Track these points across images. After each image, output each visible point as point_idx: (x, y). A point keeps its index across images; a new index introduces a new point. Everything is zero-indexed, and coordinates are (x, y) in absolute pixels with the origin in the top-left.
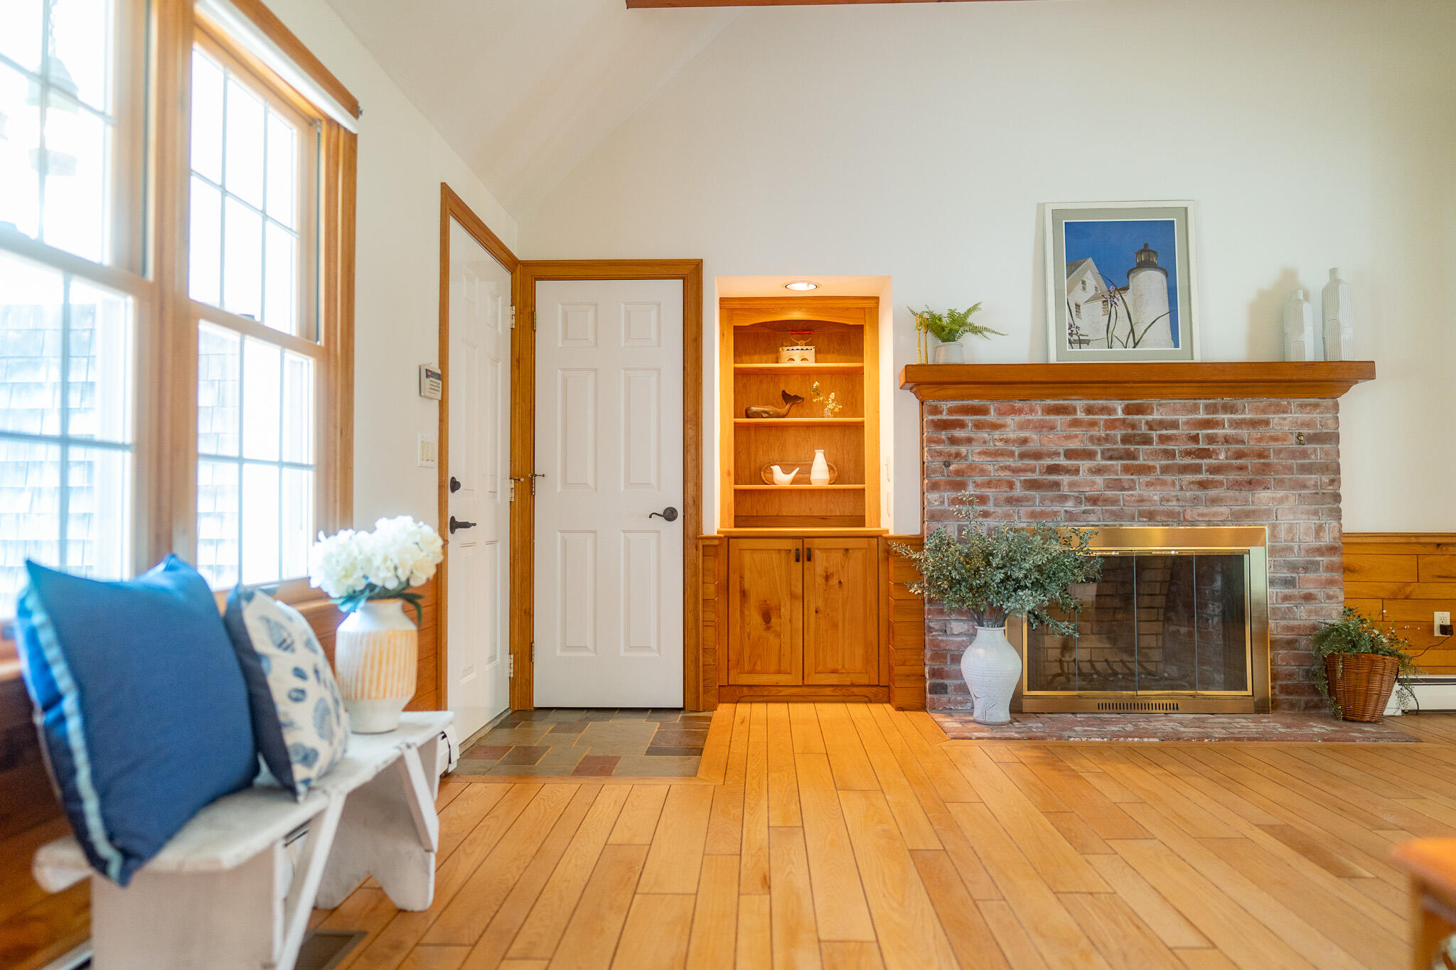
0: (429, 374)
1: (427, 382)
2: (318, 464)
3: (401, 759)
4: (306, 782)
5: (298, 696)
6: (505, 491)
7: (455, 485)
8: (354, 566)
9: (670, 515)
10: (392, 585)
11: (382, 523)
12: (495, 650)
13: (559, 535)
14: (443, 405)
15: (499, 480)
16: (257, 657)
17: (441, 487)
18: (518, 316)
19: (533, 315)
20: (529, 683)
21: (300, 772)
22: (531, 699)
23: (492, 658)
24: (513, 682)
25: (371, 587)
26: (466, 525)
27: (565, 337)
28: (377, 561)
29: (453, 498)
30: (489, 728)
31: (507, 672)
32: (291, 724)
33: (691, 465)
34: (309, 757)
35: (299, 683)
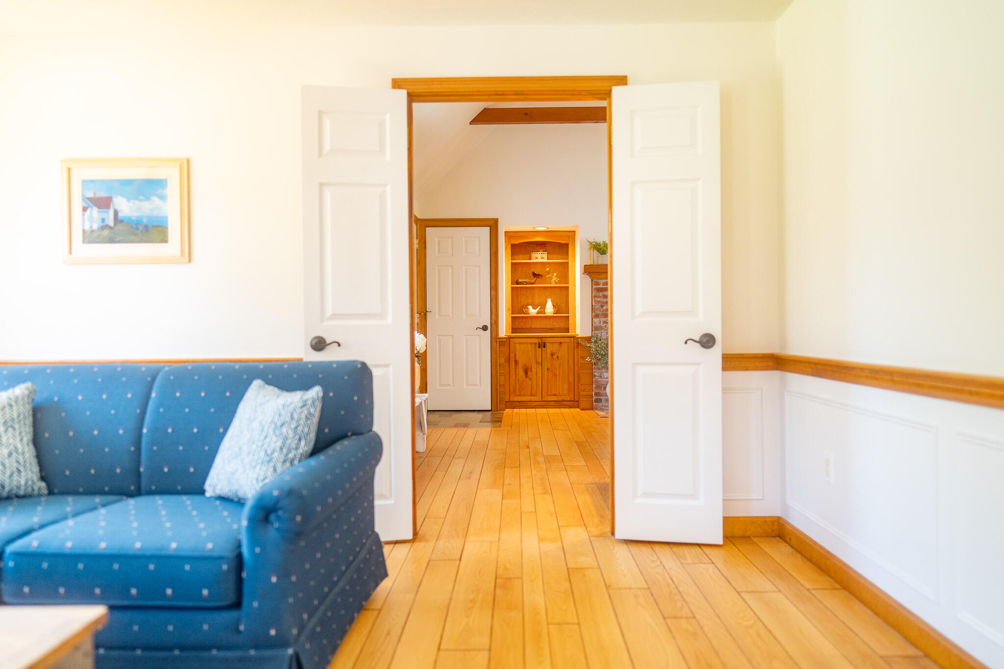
3: (421, 402)
9: (485, 328)
13: (437, 338)
18: (419, 244)
19: (425, 242)
27: (439, 252)
33: (493, 307)
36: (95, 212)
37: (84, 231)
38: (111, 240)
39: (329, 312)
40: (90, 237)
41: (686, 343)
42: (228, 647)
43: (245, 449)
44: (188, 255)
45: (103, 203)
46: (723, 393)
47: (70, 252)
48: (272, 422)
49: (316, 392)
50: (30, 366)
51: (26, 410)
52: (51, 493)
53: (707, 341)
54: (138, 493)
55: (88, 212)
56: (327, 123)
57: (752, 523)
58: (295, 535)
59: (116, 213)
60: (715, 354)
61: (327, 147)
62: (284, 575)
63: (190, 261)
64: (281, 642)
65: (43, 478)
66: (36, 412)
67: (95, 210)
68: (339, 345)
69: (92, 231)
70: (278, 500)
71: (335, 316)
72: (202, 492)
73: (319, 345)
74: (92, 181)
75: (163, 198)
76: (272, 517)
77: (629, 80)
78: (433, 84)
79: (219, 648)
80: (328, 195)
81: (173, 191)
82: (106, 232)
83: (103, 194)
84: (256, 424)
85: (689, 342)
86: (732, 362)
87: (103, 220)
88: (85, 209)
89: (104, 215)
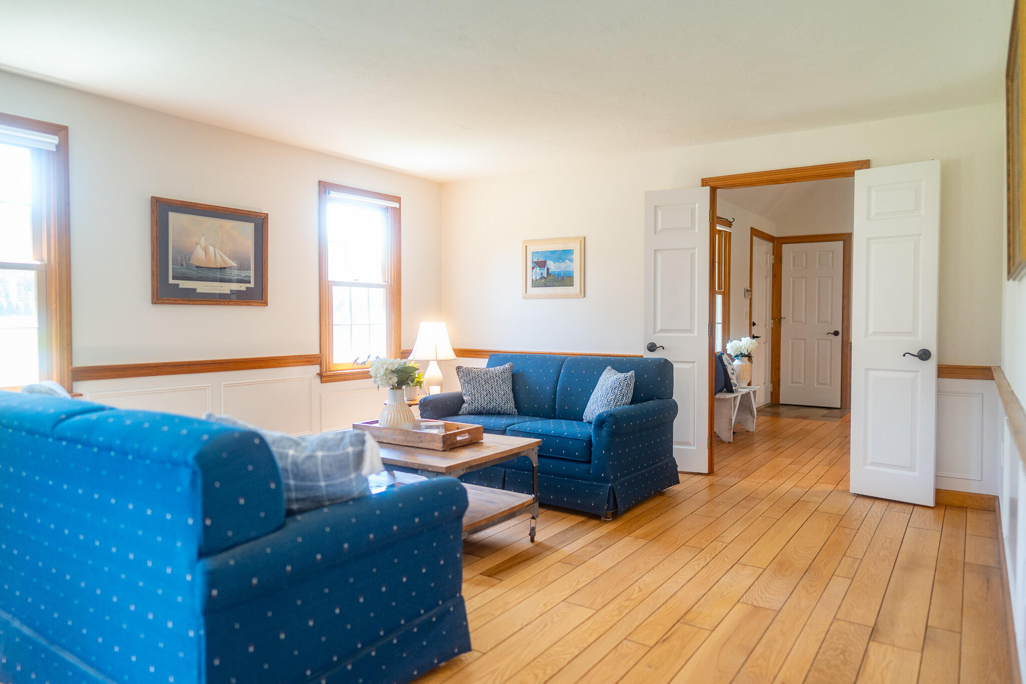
0: (747, 291)
1: (747, 294)
2: (722, 322)
3: (749, 392)
4: (735, 390)
5: (733, 374)
6: (770, 324)
7: (754, 324)
8: (738, 349)
9: (836, 333)
10: (746, 354)
11: (743, 339)
12: (766, 381)
13: (791, 341)
14: (751, 299)
15: (768, 320)
16: (725, 366)
17: (750, 325)
18: (775, 259)
19: (781, 258)
20: (778, 394)
21: (734, 388)
22: (779, 401)
23: (765, 383)
24: (772, 393)
25: (741, 354)
26: (758, 337)
27: (794, 265)
28: (743, 348)
29: (754, 328)
30: (764, 407)
31: (770, 389)
32: (732, 379)
33: (845, 314)
34: (736, 386)
35: (733, 372)
36: (538, 269)
37: (532, 280)
38: (546, 286)
39: (659, 328)
40: (535, 284)
41: (904, 355)
42: (585, 480)
43: (599, 399)
44: (584, 293)
45: (541, 264)
46: (938, 394)
47: (526, 293)
48: (611, 387)
49: (632, 373)
50: (510, 354)
51: (508, 375)
52: (519, 414)
53: (924, 355)
54: (554, 418)
55: (534, 270)
56: (660, 213)
57: (970, 497)
58: (613, 434)
59: (548, 269)
60: (931, 366)
61: (659, 227)
62: (608, 450)
63: (584, 297)
64: (606, 480)
65: (516, 408)
66: (513, 376)
67: (538, 268)
68: (663, 349)
69: (536, 280)
70: (606, 417)
71: (662, 331)
72: (582, 420)
73: (652, 348)
74: (537, 252)
75: (571, 260)
76: (604, 425)
77: (872, 164)
78: (728, 180)
79: (582, 480)
80: (659, 256)
81: (576, 256)
82: (543, 281)
83: (541, 259)
84: (604, 387)
85: (906, 355)
86: (944, 371)
87: (542, 274)
88: (533, 268)
89: (542, 271)
